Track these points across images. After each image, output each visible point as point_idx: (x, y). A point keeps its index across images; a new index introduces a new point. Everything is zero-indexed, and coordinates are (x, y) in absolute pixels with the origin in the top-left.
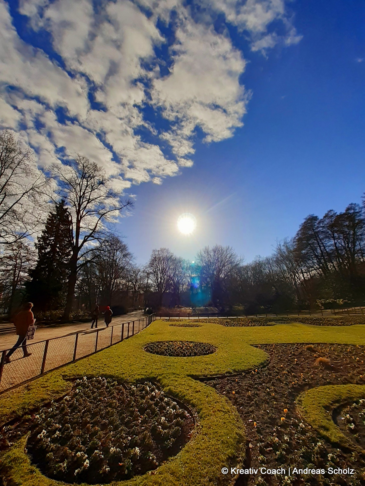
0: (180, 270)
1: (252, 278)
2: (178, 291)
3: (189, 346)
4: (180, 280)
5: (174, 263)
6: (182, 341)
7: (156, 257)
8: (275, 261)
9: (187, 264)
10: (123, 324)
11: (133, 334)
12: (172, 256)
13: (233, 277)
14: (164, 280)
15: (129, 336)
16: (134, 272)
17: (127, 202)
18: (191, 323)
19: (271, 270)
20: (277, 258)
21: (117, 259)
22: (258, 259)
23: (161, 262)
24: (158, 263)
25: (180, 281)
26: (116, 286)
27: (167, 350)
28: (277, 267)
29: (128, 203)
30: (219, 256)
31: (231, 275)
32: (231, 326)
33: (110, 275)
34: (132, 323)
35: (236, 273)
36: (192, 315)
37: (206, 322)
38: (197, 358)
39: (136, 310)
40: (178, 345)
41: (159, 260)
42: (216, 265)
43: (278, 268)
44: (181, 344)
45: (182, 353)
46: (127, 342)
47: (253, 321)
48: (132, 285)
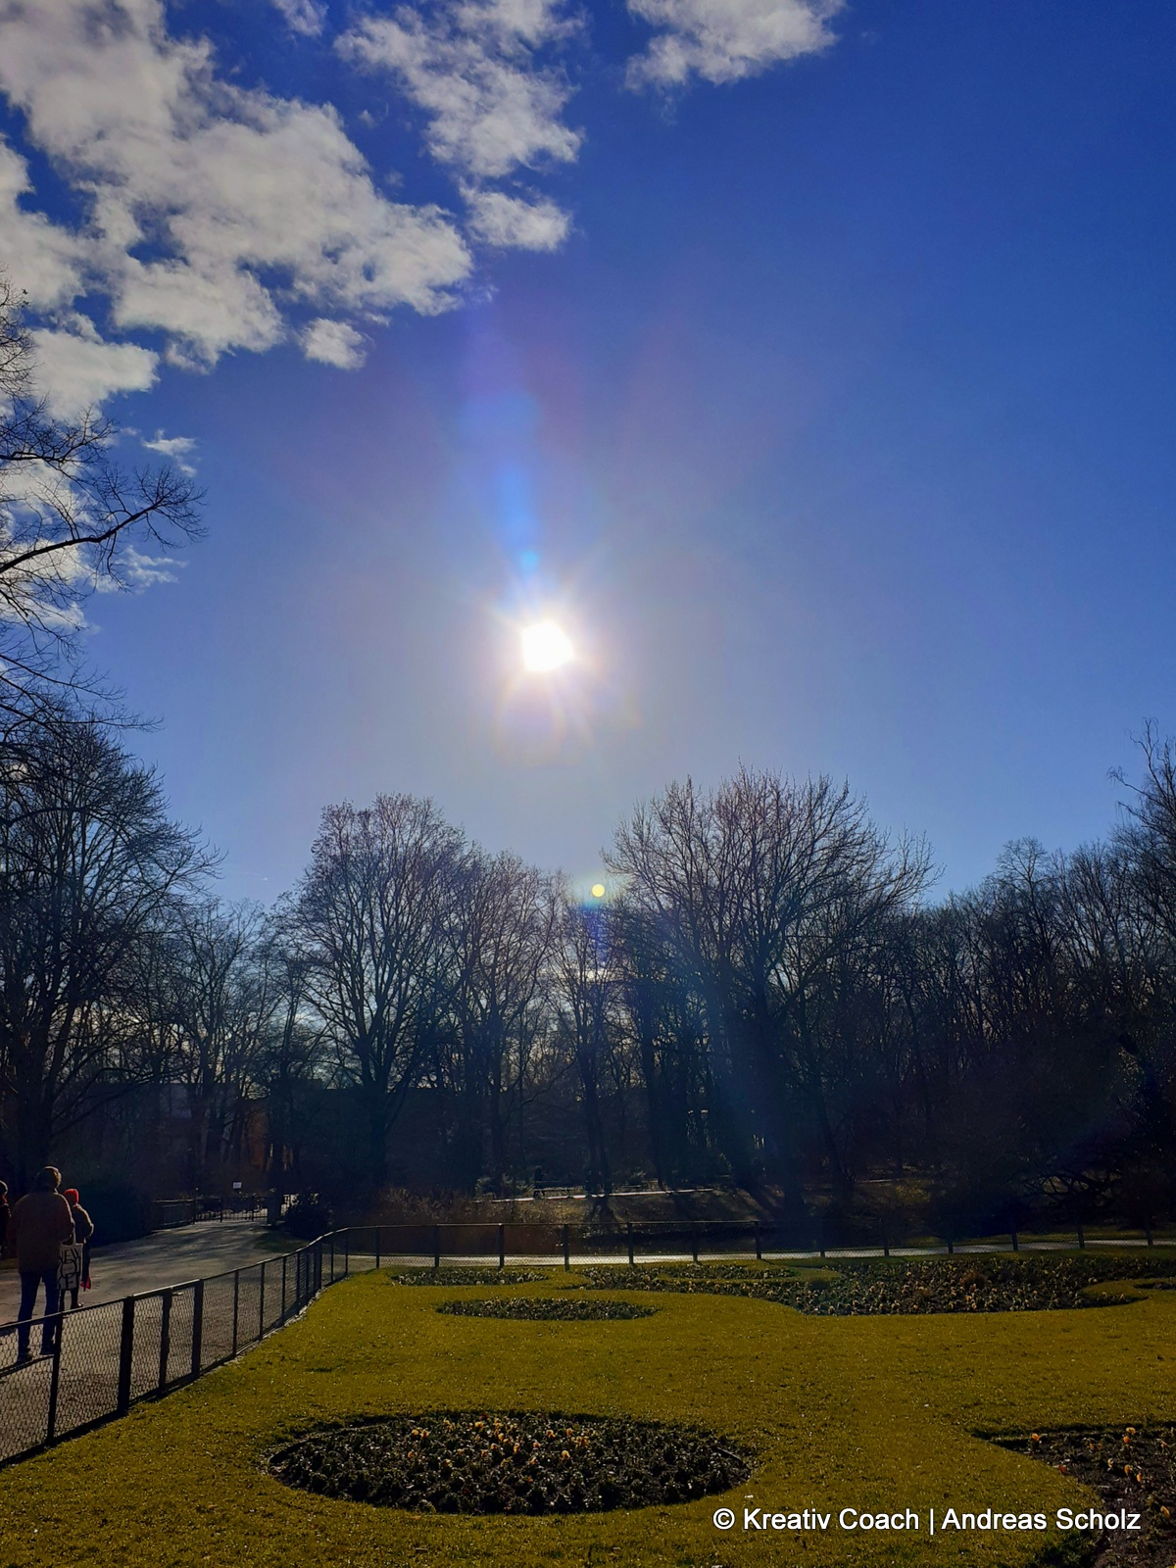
0: (509, 938)
1: (983, 991)
2: (497, 1079)
3: (570, 1446)
4: (504, 1006)
5: (471, 896)
6: (520, 1415)
7: (346, 856)
8: (1137, 879)
9: (552, 901)
10: (129, 1304)
11: (196, 1372)
12: (453, 848)
13: (857, 988)
14: (401, 1010)
15: (169, 1379)
16: (203, 957)
17: (151, 490)
18: (580, 1296)
19: (1110, 938)
20: (1150, 859)
21: (84, 871)
22: (1020, 866)
23: (383, 889)
24: (365, 896)
25: (509, 1012)
26: (77, 1052)
27: (420, 1469)
28: (1147, 917)
29: (160, 500)
30: (763, 847)
31: (844, 971)
32: (849, 1311)
33: (40, 978)
34: (191, 1292)
35: (877, 958)
36: (589, 1241)
37: (683, 1288)
38: (624, 1521)
39: (213, 1208)
40: (494, 1439)
41: (368, 878)
42: (740, 905)
43: (1153, 922)
44: (514, 1433)
45: (521, 1490)
46: (155, 1424)
47: (993, 1278)
48: (185, 1045)
